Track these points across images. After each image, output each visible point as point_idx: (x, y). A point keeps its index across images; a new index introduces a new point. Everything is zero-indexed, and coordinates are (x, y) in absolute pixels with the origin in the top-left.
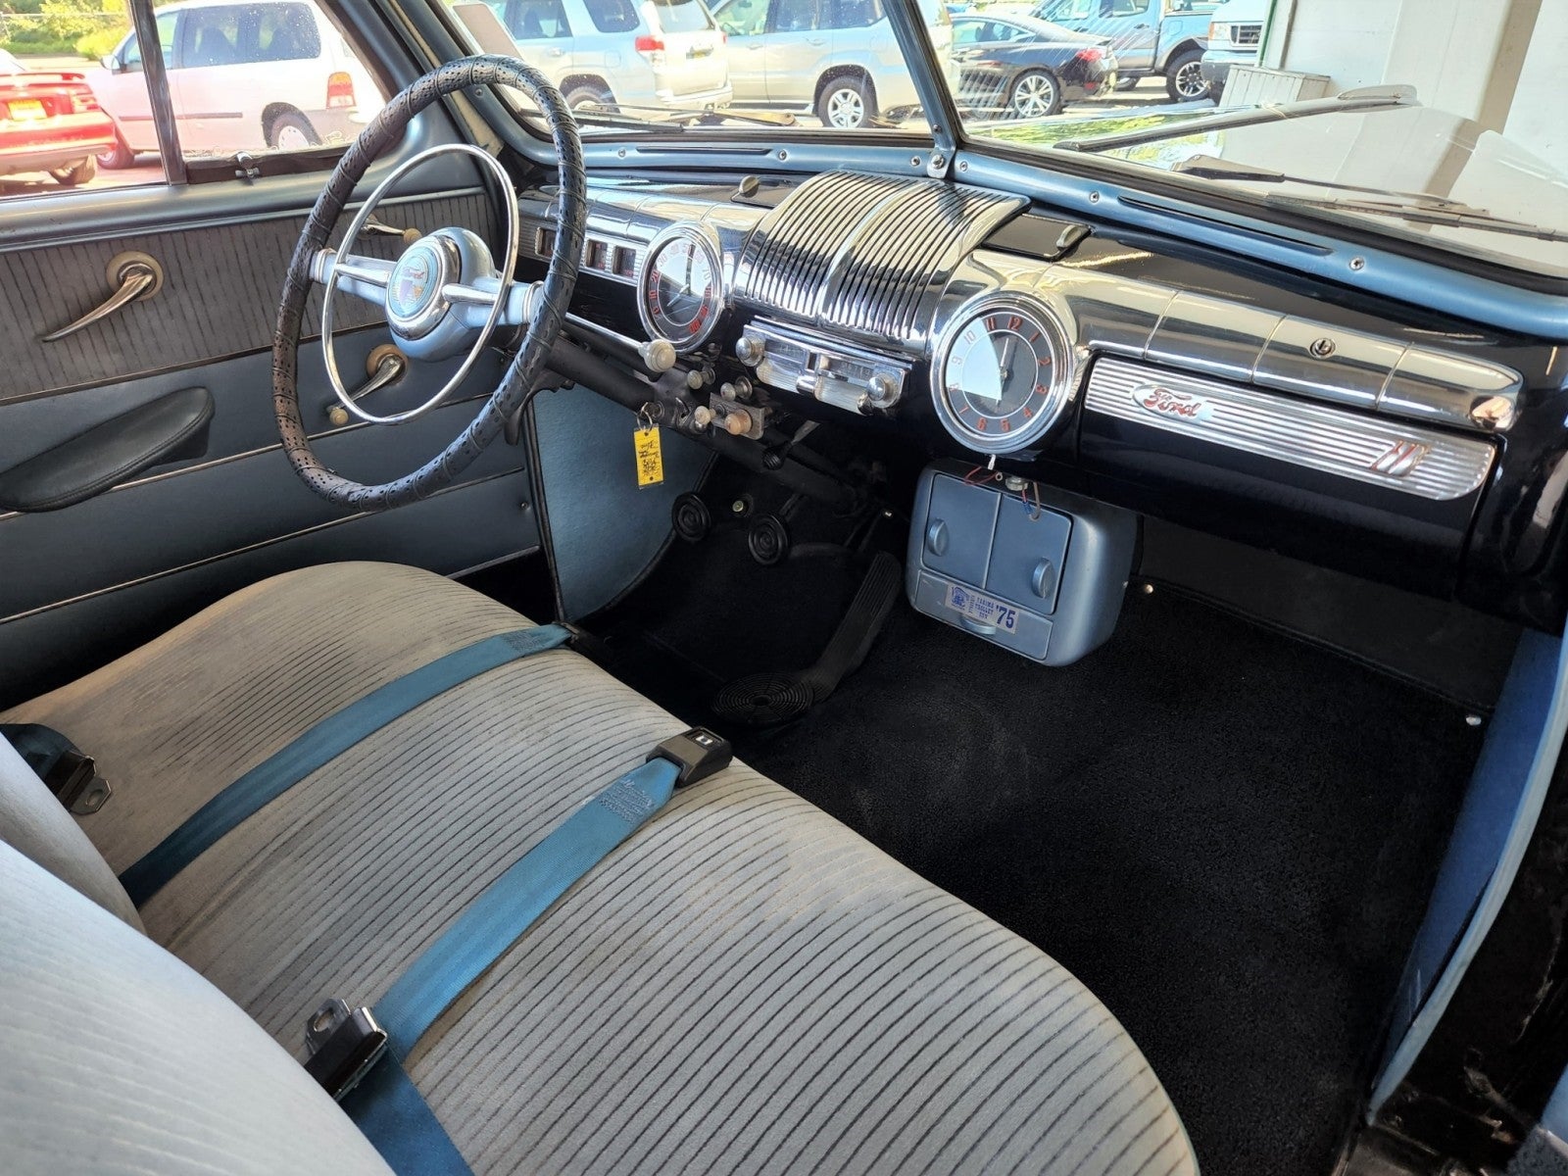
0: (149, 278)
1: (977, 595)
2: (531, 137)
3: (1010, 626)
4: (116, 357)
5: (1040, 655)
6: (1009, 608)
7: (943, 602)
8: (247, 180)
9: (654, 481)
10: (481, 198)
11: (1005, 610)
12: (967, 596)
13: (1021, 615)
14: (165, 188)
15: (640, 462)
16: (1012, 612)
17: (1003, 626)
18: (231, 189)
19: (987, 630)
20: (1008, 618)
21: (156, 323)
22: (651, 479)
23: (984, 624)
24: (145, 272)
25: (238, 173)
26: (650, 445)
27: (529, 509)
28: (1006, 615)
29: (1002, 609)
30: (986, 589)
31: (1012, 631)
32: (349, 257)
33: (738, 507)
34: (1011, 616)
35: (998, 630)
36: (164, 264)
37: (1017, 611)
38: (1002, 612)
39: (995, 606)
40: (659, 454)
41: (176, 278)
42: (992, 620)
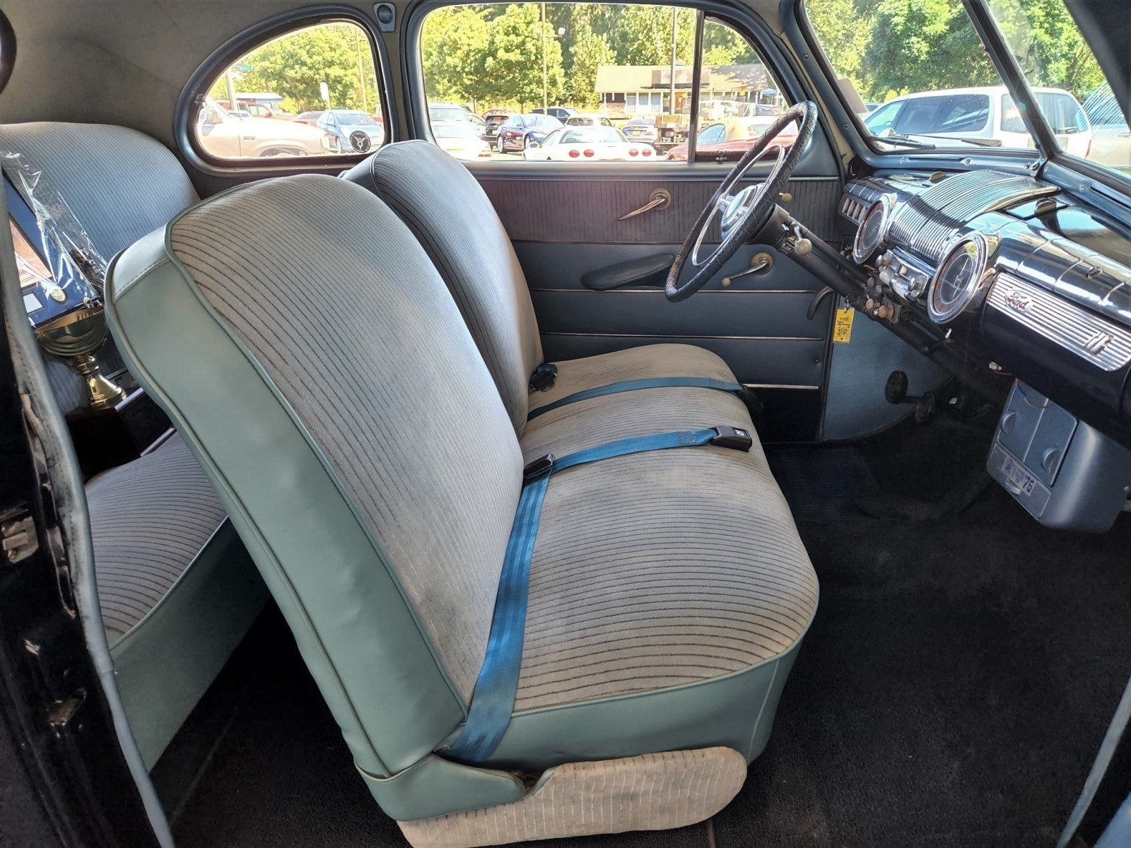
0: (663, 200)
1: (1019, 466)
2: (870, 151)
3: (1028, 491)
4: (643, 233)
5: (1038, 515)
6: (1032, 478)
7: (1001, 468)
8: (720, 162)
9: (843, 341)
10: (836, 183)
11: (1030, 479)
12: (1014, 466)
13: (1037, 485)
14: (686, 163)
15: (837, 326)
16: (1032, 482)
17: (1025, 490)
18: (712, 165)
19: (1017, 491)
20: (1030, 485)
21: (662, 221)
22: (842, 339)
23: (1016, 486)
24: (662, 197)
25: (717, 159)
26: (846, 319)
27: (820, 364)
28: (1029, 483)
29: (1028, 478)
30: (1024, 463)
31: (1029, 494)
32: (728, 197)
33: (953, 401)
34: (1032, 484)
35: (1022, 492)
36: (672, 195)
37: (1036, 481)
38: (1028, 480)
39: (1025, 476)
40: (851, 326)
41: (676, 203)
42: (1020, 485)
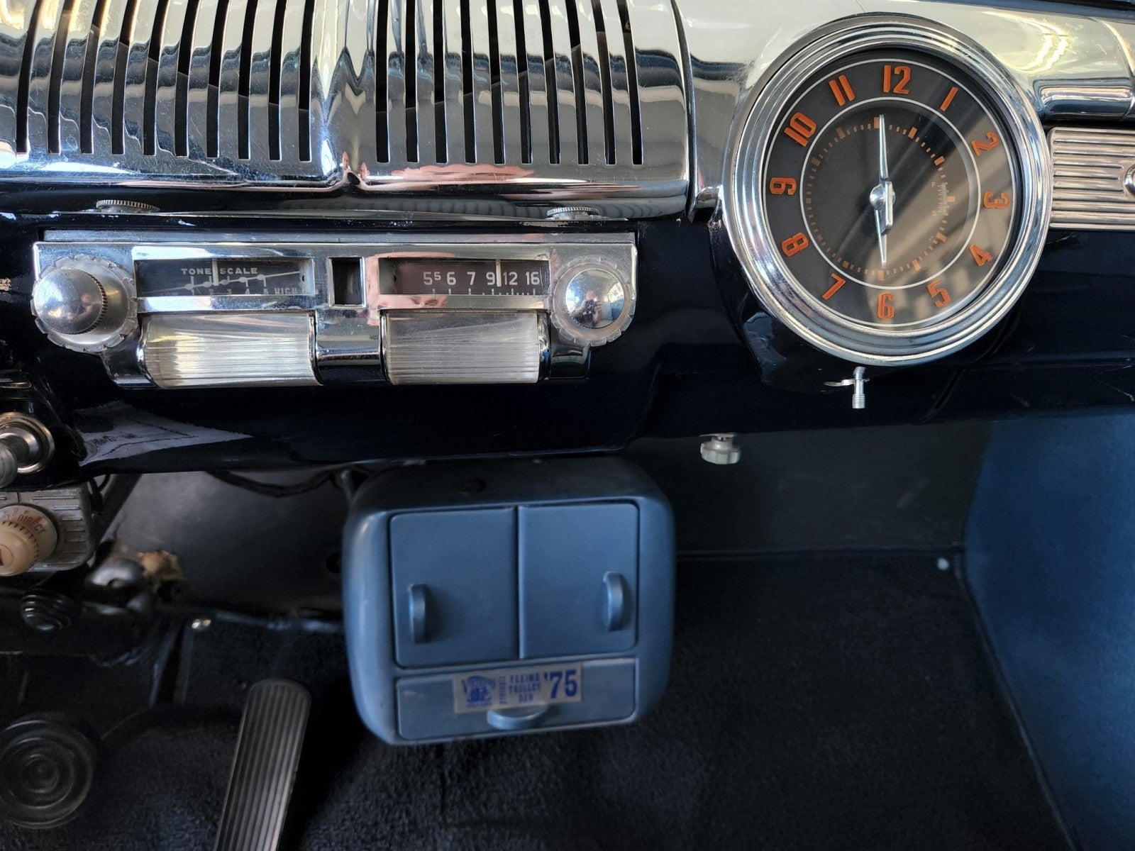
1: (509, 673)
3: (572, 693)
6: (564, 668)
7: (450, 712)
11: (559, 674)
12: (492, 682)
16: (570, 672)
17: (560, 698)
20: (567, 683)
28: (563, 680)
29: (553, 675)
31: (577, 698)
34: (571, 678)
37: (577, 666)
38: (555, 679)
39: (542, 677)
42: (541, 698)
